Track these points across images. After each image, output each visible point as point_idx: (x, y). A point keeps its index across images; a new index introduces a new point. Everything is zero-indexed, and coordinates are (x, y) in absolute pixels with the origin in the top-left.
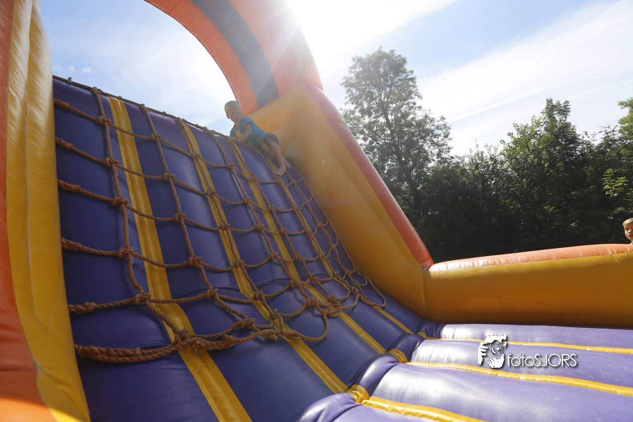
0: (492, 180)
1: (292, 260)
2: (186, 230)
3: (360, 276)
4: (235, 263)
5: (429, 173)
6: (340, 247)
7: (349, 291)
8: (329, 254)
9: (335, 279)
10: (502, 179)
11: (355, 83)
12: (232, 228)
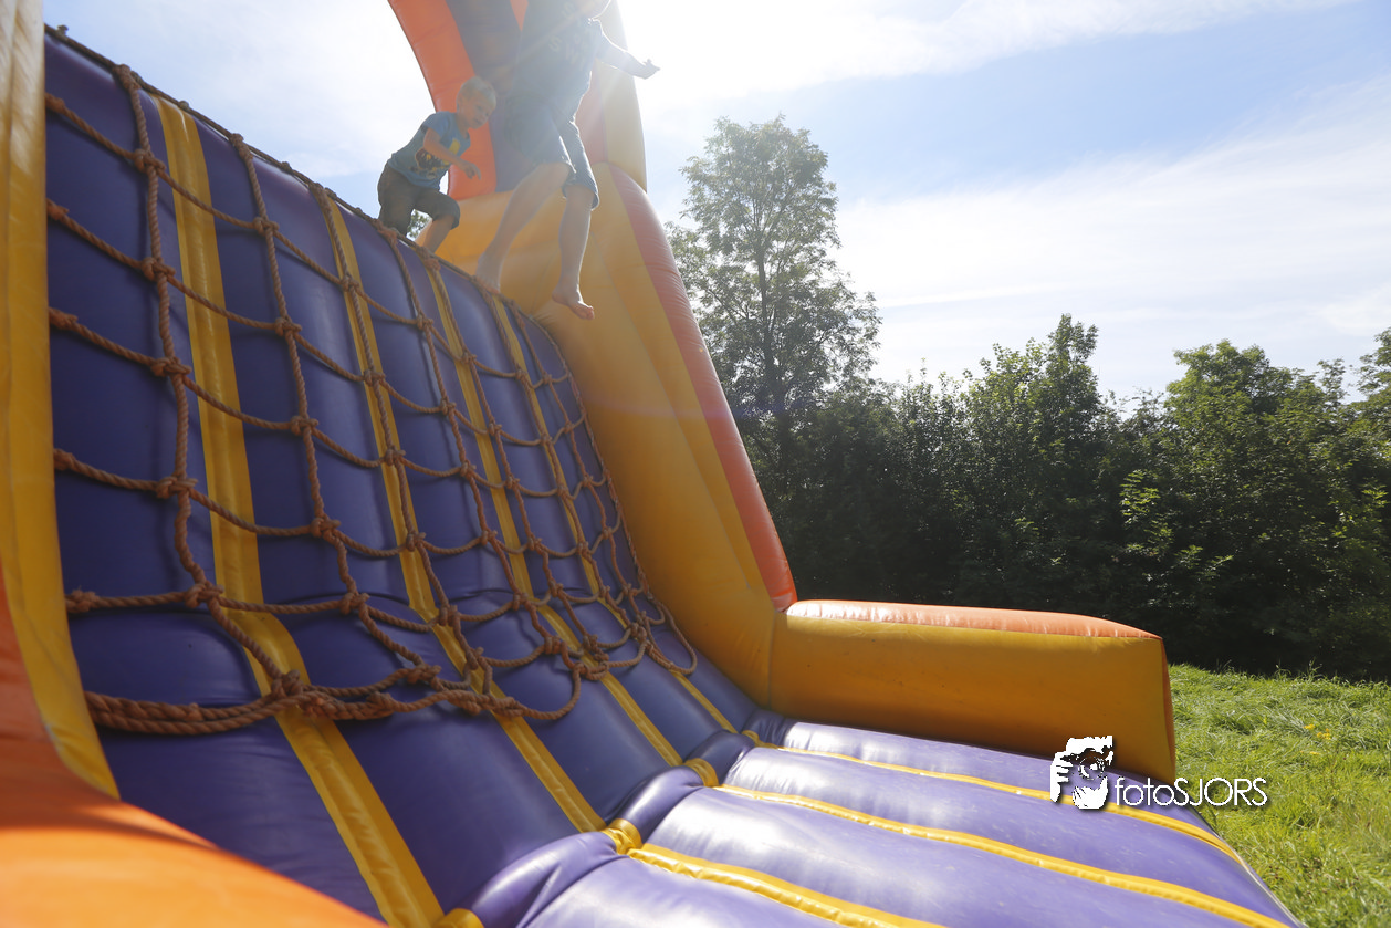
0: (937, 445)
1: (522, 549)
2: (314, 457)
3: (650, 602)
4: (408, 539)
6: (620, 536)
7: (629, 632)
8: (596, 546)
9: (602, 601)
10: (953, 448)
11: (711, 177)
12: (409, 462)
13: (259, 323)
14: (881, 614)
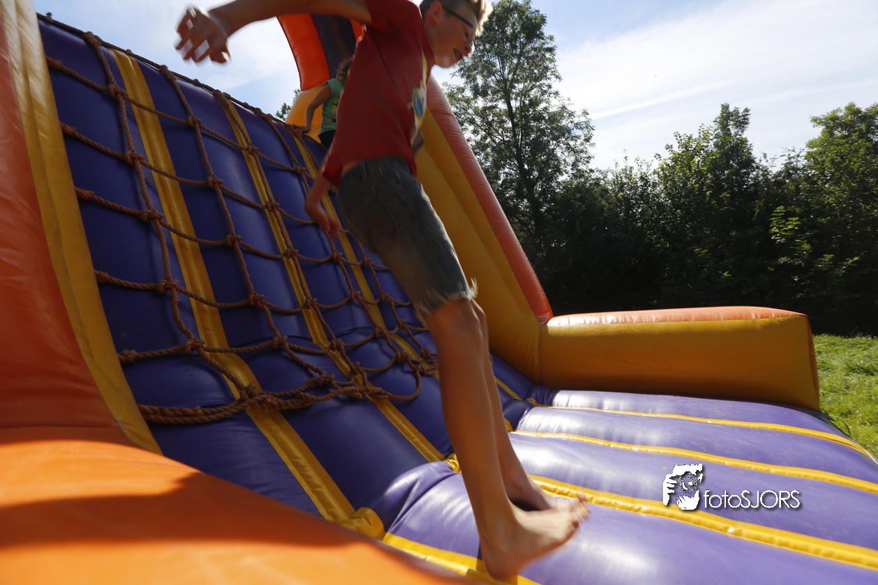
0: (639, 207)
1: (376, 301)
2: (242, 259)
4: (307, 302)
5: (558, 190)
10: (651, 207)
12: (300, 256)
13: (198, 182)
14: (609, 320)
